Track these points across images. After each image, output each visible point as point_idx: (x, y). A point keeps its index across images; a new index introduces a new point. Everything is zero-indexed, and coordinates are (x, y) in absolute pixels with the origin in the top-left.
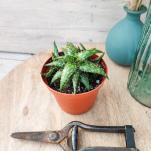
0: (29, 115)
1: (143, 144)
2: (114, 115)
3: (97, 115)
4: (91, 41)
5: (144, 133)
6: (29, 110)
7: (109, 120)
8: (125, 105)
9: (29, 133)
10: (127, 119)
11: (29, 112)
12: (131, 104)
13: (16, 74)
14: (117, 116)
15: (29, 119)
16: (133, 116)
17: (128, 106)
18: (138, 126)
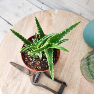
3: (56, 67)
4: (81, 14)
5: (72, 87)
7: (60, 73)
8: (73, 69)
13: (26, 21)
18: (72, 83)
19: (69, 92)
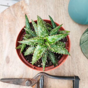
0: (11, 63)
1: (83, 86)
2: (68, 65)
5: (85, 79)
6: (10, 59)
7: (64, 69)
8: (76, 58)
9: (12, 79)
10: (76, 68)
11: (10, 61)
12: (80, 57)
14: (69, 66)
15: (11, 66)
16: (80, 67)
17: (78, 59)
18: (82, 74)
19: (84, 86)
